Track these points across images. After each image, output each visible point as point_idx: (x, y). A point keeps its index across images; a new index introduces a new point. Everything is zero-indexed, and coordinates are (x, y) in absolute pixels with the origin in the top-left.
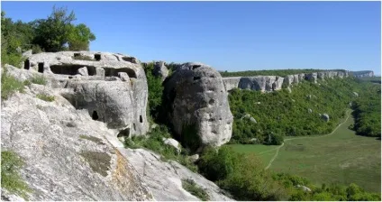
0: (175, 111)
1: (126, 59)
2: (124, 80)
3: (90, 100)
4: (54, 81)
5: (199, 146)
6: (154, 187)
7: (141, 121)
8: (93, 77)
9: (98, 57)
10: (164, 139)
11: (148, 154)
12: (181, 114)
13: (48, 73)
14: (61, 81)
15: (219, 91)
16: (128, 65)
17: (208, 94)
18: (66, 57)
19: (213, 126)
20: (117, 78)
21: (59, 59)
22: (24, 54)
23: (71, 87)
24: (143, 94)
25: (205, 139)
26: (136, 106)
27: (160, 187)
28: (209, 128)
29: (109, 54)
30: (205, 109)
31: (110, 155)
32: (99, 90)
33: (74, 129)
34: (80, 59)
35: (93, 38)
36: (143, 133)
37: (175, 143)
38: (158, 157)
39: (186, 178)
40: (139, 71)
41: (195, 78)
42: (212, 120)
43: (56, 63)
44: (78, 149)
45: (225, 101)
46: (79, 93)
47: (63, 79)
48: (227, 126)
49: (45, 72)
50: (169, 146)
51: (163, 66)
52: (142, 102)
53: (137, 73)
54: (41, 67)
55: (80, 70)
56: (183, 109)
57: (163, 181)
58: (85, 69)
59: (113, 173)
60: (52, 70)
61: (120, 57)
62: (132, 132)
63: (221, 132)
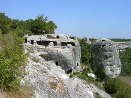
0: (94, 61)
1: (71, 38)
2: (69, 48)
3: (54, 57)
4: (38, 48)
5: (104, 77)
6: (80, 95)
7: (78, 65)
8: (56, 46)
9: (58, 37)
10: (88, 74)
11: (80, 81)
12: (96, 62)
13: (36, 45)
14: (41, 49)
15: (114, 52)
16: (72, 40)
17: (109, 53)
18: (44, 38)
19: (111, 68)
20: (67, 47)
21: (40, 38)
22: (25, 36)
23: (46, 51)
24: (79, 54)
25: (107, 74)
26: (75, 59)
27: (83, 95)
28: (109, 69)
29: (63, 36)
30: (108, 60)
31: (58, 83)
32: (58, 53)
33: (46, 73)
34: (50, 38)
35: (56, 27)
36: (79, 71)
37: (93, 76)
38: (84, 82)
39: (95, 92)
40: (77, 43)
41: (103, 46)
42: (111, 65)
43: (39, 40)
44: (47, 81)
45: (117, 56)
46: (50, 54)
47: (42, 48)
48: (118, 68)
49: (34, 44)
50: (91, 77)
51: (89, 40)
52: (79, 57)
53: (76, 44)
54: (32, 42)
55: (50, 44)
56: (97, 60)
57: (85, 93)
58: (52, 43)
59: (58, 89)
60: (37, 43)
61: (68, 37)
62: (74, 71)
63: (115, 71)
